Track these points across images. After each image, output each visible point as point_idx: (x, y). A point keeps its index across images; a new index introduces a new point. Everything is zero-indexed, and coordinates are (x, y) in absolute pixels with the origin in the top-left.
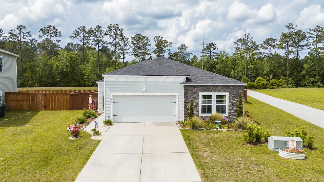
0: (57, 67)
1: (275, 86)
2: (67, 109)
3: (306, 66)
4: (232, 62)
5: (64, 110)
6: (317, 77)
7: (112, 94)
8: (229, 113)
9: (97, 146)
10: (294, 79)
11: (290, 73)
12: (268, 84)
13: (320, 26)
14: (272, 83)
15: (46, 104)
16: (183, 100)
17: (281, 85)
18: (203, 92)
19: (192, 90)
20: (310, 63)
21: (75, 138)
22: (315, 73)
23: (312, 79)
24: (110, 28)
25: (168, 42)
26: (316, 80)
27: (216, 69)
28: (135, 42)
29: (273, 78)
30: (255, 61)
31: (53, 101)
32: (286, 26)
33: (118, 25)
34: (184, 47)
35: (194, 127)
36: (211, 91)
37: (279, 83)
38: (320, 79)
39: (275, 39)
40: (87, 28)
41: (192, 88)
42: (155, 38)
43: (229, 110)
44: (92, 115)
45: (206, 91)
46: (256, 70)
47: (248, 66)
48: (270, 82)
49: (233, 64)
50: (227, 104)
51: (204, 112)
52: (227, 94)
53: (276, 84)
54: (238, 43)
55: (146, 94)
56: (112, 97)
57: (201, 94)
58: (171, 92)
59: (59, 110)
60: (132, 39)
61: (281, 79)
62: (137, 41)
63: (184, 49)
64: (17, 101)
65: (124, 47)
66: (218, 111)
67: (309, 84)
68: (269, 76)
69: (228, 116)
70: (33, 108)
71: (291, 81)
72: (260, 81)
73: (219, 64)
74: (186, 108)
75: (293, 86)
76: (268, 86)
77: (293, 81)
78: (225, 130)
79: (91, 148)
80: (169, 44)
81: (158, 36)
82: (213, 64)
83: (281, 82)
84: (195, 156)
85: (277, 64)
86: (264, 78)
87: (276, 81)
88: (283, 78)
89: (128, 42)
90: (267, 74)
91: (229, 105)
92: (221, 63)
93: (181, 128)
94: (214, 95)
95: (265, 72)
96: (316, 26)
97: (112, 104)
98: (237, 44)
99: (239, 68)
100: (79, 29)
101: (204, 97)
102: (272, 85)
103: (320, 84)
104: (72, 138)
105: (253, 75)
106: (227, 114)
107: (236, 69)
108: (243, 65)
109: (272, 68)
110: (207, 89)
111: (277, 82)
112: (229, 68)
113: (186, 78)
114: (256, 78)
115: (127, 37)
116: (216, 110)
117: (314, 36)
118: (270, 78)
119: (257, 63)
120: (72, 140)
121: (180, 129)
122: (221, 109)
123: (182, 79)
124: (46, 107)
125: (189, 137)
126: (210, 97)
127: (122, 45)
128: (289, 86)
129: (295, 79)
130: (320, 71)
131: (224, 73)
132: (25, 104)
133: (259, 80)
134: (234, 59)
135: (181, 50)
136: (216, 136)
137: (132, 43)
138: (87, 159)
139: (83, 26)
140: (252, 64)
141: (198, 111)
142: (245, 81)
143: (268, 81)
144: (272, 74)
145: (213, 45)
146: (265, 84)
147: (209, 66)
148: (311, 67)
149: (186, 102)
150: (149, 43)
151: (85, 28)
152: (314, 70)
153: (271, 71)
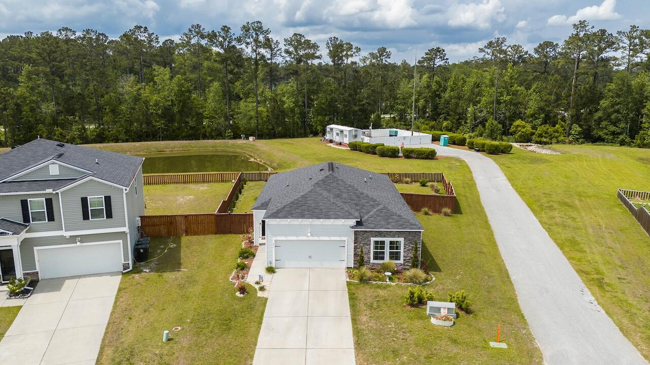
0: (156, 104)
1: (546, 137)
2: (212, 233)
3: (604, 103)
4: (472, 89)
5: (208, 234)
6: (622, 125)
7: (274, 239)
8: (404, 260)
9: (265, 306)
10: (580, 126)
11: (576, 114)
12: (533, 134)
13: (638, 27)
14: (540, 132)
15: (187, 228)
16: (353, 245)
17: (556, 137)
18: (375, 237)
19: (363, 235)
20: (612, 97)
21: (242, 295)
22: (620, 116)
23: (612, 128)
24: (246, 29)
25: (354, 47)
26: (619, 131)
27: (443, 100)
28: (291, 49)
29: (545, 122)
30: (513, 89)
31: (195, 224)
32: (575, 25)
33: (260, 23)
34: (385, 54)
35: (363, 280)
36: (384, 237)
37: (554, 132)
38: (627, 128)
39: (557, 45)
40: (204, 29)
41: (363, 233)
42: (329, 42)
43: (404, 256)
44: (249, 254)
45: (378, 237)
46: (516, 105)
47: (501, 98)
48: (536, 130)
49: (472, 92)
50: (402, 250)
51: (375, 258)
52: (402, 240)
53: (546, 135)
54: (486, 50)
55: (311, 238)
56: (274, 242)
57: (373, 239)
58: (340, 236)
59: (202, 235)
60: (285, 43)
61: (557, 126)
62: (296, 49)
63: (384, 57)
64: (154, 225)
65: (271, 59)
66: (391, 258)
67: (607, 137)
68: (536, 118)
69: (402, 263)
70: (173, 233)
71: (576, 128)
72: (519, 129)
73: (448, 91)
74: (355, 255)
75: (579, 138)
76: (534, 137)
77: (579, 129)
78: (394, 284)
79: (261, 308)
80: (355, 51)
81: (335, 37)
82: (437, 91)
83: (557, 132)
84: (354, 321)
85: (553, 97)
86: (527, 122)
87: (548, 129)
88: (562, 123)
89: (277, 51)
90: (532, 115)
91: (404, 252)
92: (452, 90)
93: (348, 280)
94: (387, 240)
95: (529, 112)
96: (631, 26)
97: (274, 248)
98: (484, 51)
99: (484, 100)
100: (190, 31)
101: (376, 242)
102: (540, 136)
103: (626, 138)
104: (238, 294)
105: (508, 114)
106: (401, 261)
107: (479, 102)
108: (491, 96)
109: (542, 104)
110: (380, 234)
111: (551, 130)
112: (466, 100)
113: (357, 221)
114: (514, 121)
115: (277, 41)
116: (390, 257)
117: (626, 45)
118: (539, 122)
119: (517, 91)
120: (241, 298)
121: (347, 282)
122: (395, 256)
123: (353, 222)
124: (187, 232)
125: (354, 294)
126: (383, 243)
127: (269, 56)
128: (571, 138)
129: (583, 125)
130: (628, 114)
131: (456, 110)
132: (163, 230)
133: (518, 126)
134: (476, 82)
135: (379, 59)
136: (381, 293)
137: (287, 52)
138: (261, 323)
139: (198, 25)
140: (508, 94)
141: (369, 258)
142: (491, 127)
143: (534, 128)
144: (543, 115)
145: (439, 52)
146: (527, 134)
147: (429, 94)
148: (613, 106)
149: (355, 248)
150: (318, 54)
151: (201, 29)
152: (618, 111)
153: (542, 109)
